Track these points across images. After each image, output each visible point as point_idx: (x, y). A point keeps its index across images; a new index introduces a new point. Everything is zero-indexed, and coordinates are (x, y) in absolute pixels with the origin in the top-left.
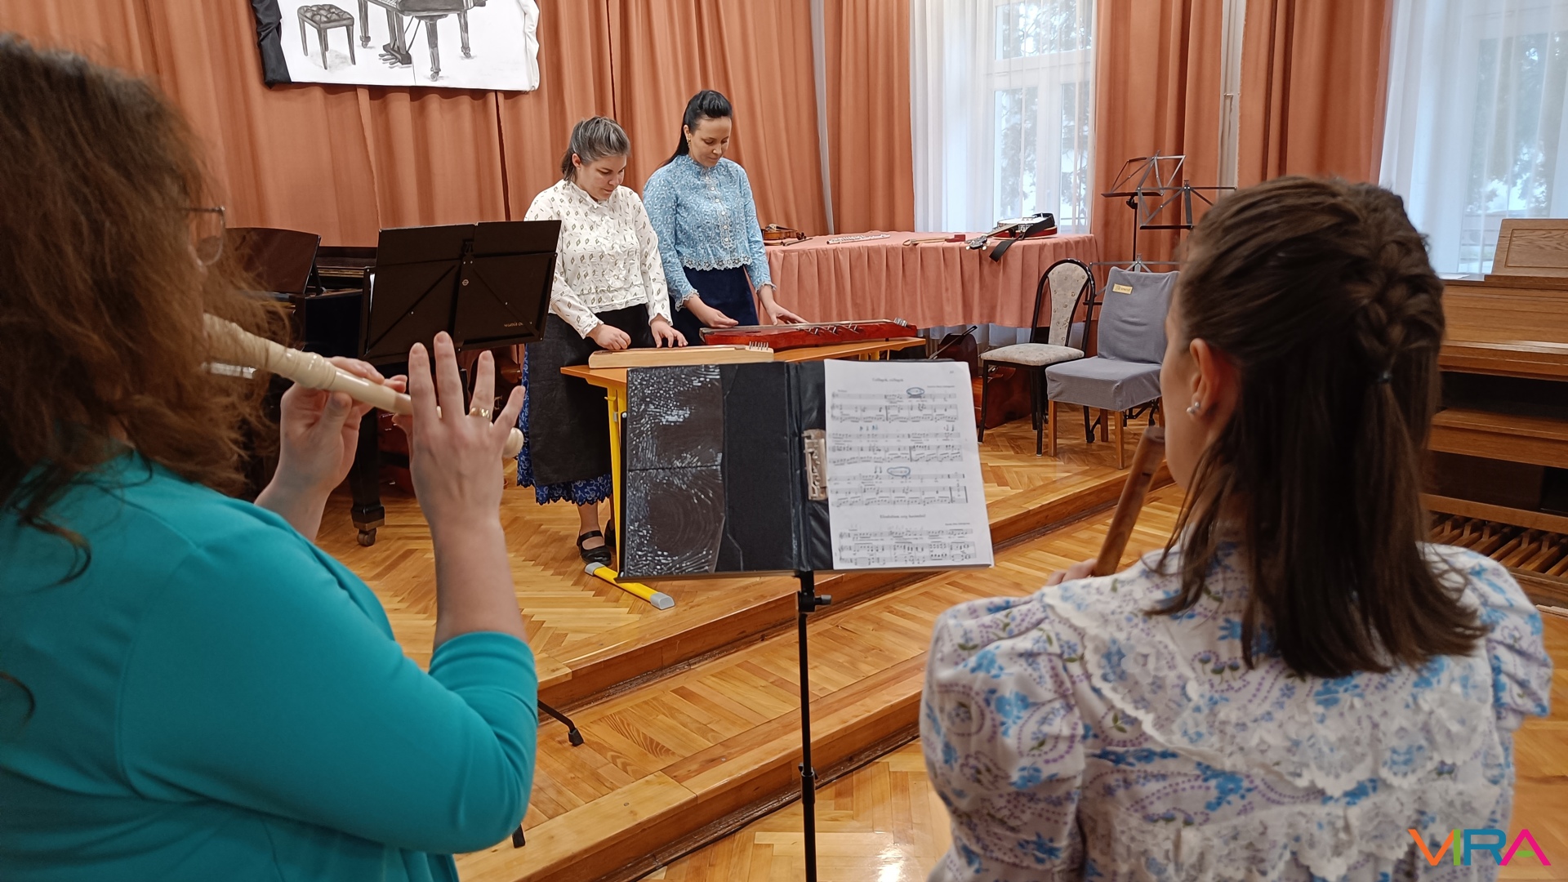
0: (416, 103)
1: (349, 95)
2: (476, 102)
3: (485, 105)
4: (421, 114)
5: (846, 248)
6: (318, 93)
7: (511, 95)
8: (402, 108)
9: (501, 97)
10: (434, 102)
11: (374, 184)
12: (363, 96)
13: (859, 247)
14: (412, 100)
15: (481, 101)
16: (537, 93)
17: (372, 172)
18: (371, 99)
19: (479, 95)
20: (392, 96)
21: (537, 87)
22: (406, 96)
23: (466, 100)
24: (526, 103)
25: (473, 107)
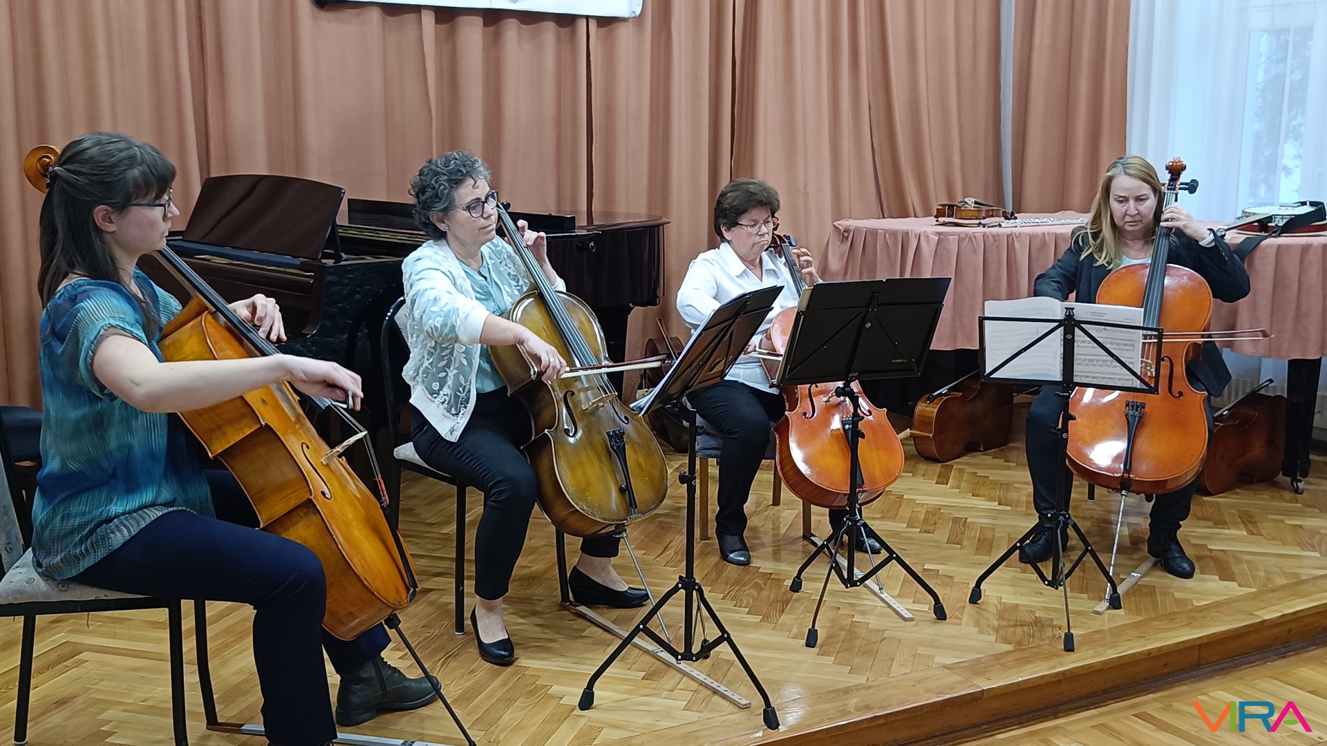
0: (491, 29)
1: (411, 17)
2: (562, 29)
3: (573, 35)
4: (494, 43)
5: (1025, 234)
6: (375, 15)
7: (606, 22)
8: (472, 35)
9: (593, 24)
10: (511, 27)
11: (431, 126)
12: (428, 19)
13: (1044, 234)
14: (485, 25)
15: (568, 29)
16: (639, 20)
17: (431, 111)
18: (437, 22)
19: (566, 21)
20: (463, 20)
21: (638, 13)
22: (478, 21)
23: (550, 26)
24: (624, 32)
25: (558, 39)
